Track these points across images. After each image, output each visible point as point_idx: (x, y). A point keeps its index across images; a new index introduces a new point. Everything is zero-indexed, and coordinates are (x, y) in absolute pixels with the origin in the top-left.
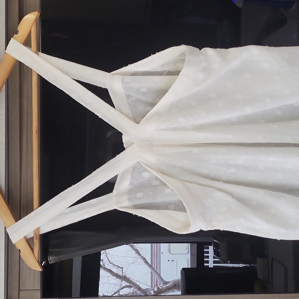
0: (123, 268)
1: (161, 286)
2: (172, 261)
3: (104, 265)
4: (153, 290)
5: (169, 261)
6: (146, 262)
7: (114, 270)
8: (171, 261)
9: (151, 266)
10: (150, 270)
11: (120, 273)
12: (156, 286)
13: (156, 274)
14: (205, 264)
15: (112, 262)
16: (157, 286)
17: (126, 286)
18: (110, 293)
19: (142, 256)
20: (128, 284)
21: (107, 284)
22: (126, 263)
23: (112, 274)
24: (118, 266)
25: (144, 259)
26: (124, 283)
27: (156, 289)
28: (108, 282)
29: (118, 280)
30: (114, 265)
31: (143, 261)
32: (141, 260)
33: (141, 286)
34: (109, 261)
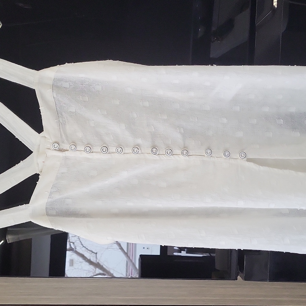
0: (96, 253)
3: (76, 249)
7: (87, 255)
8: (146, 248)
9: (126, 254)
11: (93, 259)
13: (132, 264)
15: (85, 246)
17: (100, 274)
23: (85, 260)
24: (92, 251)
25: (119, 245)
30: (87, 249)
31: (117, 247)
34: (82, 245)
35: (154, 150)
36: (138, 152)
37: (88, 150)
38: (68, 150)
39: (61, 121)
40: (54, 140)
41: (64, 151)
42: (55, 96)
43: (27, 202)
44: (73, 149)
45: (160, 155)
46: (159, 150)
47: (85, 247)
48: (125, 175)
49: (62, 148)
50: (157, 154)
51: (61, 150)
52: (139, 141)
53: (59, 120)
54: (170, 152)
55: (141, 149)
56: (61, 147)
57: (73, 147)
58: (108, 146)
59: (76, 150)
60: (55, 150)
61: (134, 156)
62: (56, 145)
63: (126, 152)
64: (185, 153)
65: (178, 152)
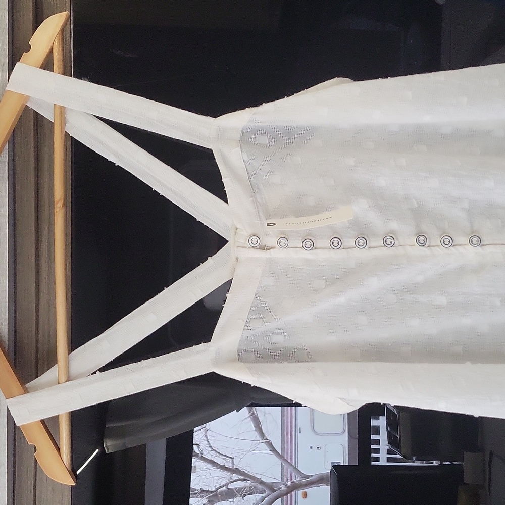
0: (233, 458)
1: (298, 479)
2: (318, 448)
3: (202, 454)
4: (284, 484)
5: (311, 448)
6: (274, 450)
7: (220, 461)
8: (315, 448)
9: (281, 456)
10: (279, 462)
11: (229, 465)
12: (289, 480)
13: (291, 467)
14: (373, 463)
15: (215, 449)
16: (291, 479)
17: (240, 480)
18: (212, 486)
19: (267, 439)
20: (242, 478)
21: (208, 477)
22: (238, 451)
23: (216, 466)
24: (226, 456)
25: (270, 444)
26: (235, 477)
27: (289, 484)
28: (209, 474)
29: (226, 472)
30: (219, 453)
31: (267, 448)
32: (264, 447)
33: (264, 480)
34: (211, 447)
35: (422, 239)
36: (393, 243)
37: (308, 246)
38: (274, 248)
39: (259, 200)
40: (250, 232)
41: (267, 250)
42: (246, 159)
43: (208, 340)
44: (282, 244)
45: (432, 248)
46: (430, 239)
47: (215, 451)
48: (374, 284)
49: (264, 245)
50: (427, 245)
51: (262, 248)
52: (394, 225)
53: (256, 199)
54: (449, 241)
55: (397, 239)
56: (263, 243)
57: (283, 241)
58: (341, 238)
59: (287, 246)
60: (253, 247)
61: (386, 251)
62: (255, 239)
63: (373, 244)
64: (475, 242)
65: (464, 240)
